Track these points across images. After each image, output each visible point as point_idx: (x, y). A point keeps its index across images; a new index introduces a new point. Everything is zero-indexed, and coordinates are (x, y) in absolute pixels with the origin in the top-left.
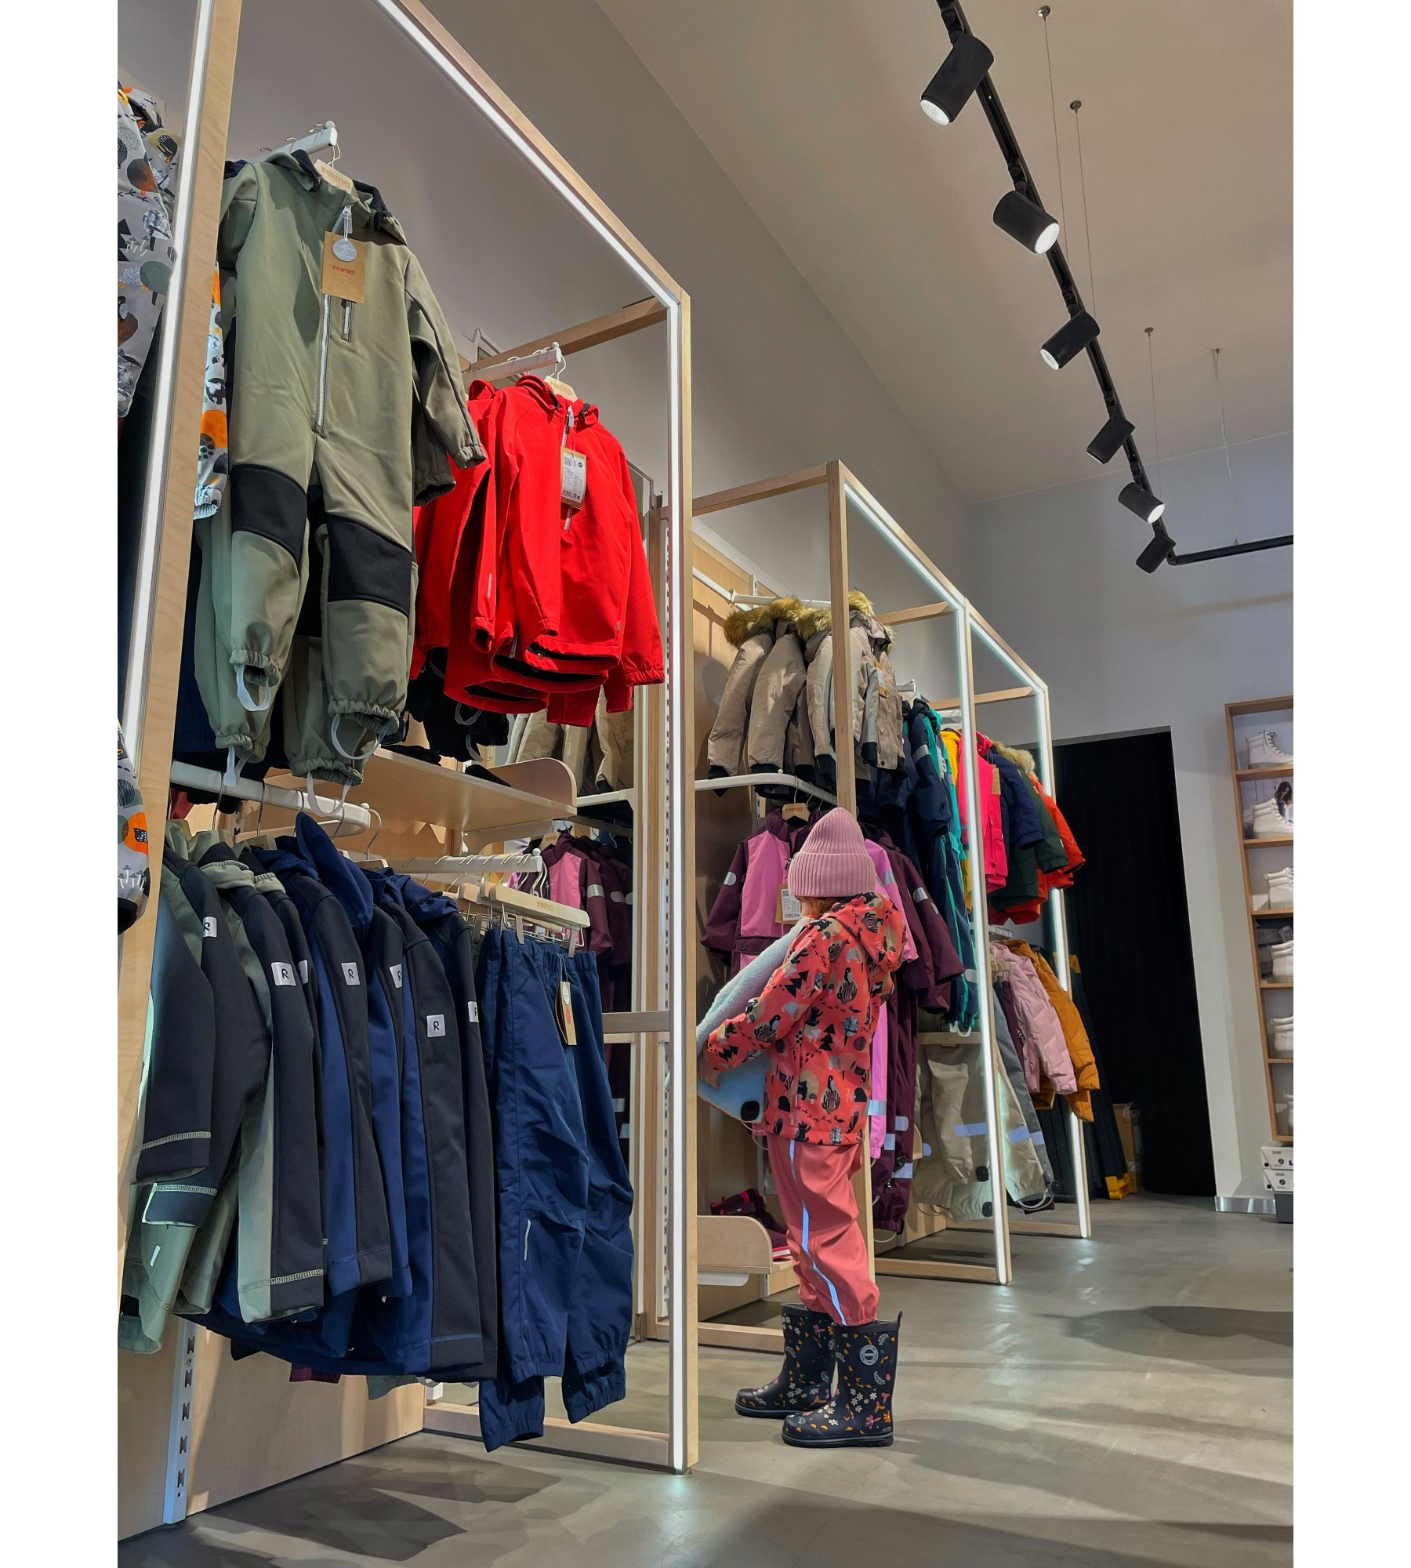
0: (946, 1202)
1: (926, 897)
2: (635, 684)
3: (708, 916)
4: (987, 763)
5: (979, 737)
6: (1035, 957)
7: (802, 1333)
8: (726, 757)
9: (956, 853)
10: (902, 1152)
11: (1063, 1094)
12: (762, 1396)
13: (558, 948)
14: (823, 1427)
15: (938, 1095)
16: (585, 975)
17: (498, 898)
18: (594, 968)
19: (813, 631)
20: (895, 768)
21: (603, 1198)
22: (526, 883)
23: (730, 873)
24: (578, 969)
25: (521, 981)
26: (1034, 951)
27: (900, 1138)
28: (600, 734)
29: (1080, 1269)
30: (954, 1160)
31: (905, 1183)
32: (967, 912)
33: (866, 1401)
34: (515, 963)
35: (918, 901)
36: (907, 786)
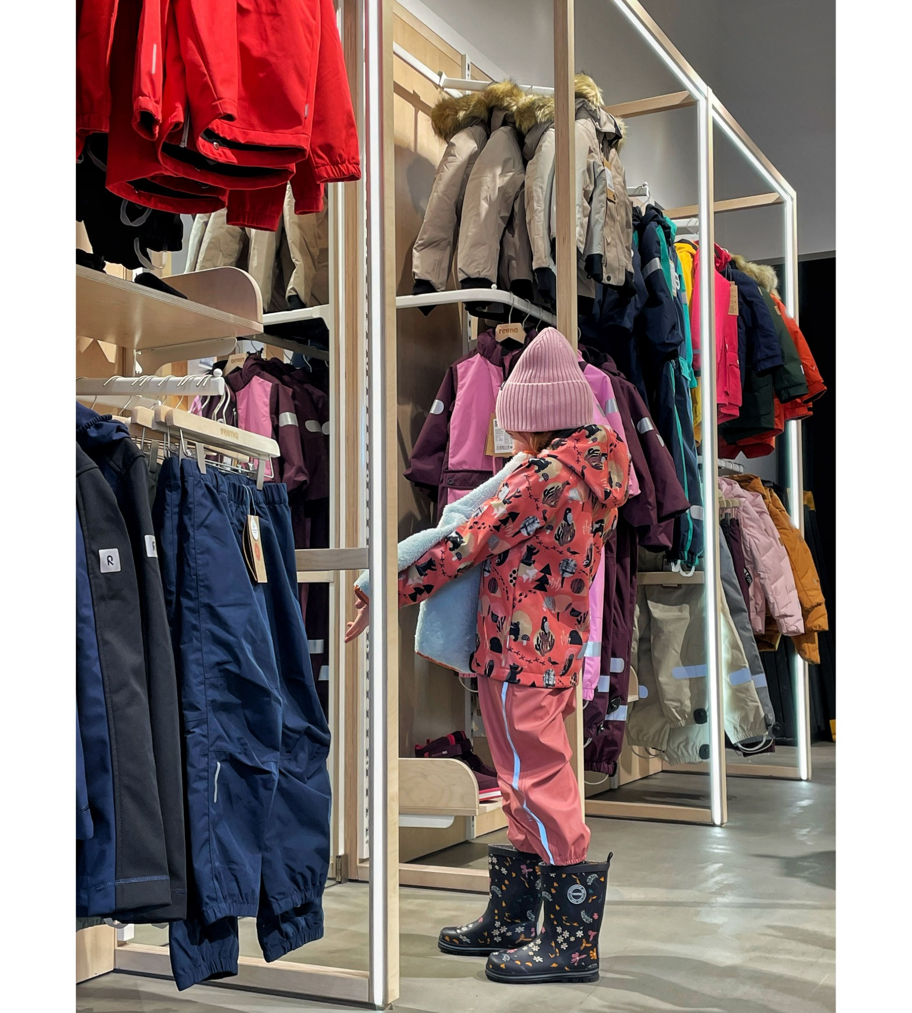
0: (662, 744)
1: (651, 428)
2: (327, 181)
3: (413, 446)
4: (725, 279)
5: (717, 249)
6: (767, 493)
7: (509, 874)
8: (433, 270)
9: (686, 379)
10: (616, 695)
11: (789, 635)
12: (466, 934)
13: (245, 479)
14: (527, 963)
15: (657, 636)
16: (275, 508)
17: (177, 423)
18: (285, 500)
19: (533, 122)
20: (622, 284)
21: (298, 740)
22: (209, 408)
23: (436, 401)
24: (267, 503)
25: (204, 514)
26: (766, 487)
27: (614, 680)
28: (289, 241)
29: (798, 811)
30: (672, 703)
31: (619, 725)
32: (695, 445)
33: (572, 939)
34: (197, 494)
35: (642, 432)
36: (634, 306)
